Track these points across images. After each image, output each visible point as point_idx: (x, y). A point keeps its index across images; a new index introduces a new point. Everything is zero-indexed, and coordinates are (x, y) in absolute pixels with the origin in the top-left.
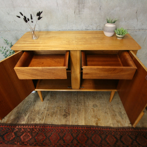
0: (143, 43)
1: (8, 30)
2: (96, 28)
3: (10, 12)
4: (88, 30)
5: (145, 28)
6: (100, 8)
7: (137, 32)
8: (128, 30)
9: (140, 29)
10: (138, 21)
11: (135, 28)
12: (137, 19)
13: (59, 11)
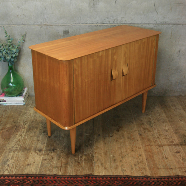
0: (171, 38)
1: (14, 25)
2: (113, 21)
3: (20, 6)
4: (104, 23)
5: (168, 21)
6: (116, 2)
7: (160, 25)
8: (149, 23)
9: (162, 22)
10: (158, 14)
11: (156, 21)
12: (156, 12)
13: (72, 5)
